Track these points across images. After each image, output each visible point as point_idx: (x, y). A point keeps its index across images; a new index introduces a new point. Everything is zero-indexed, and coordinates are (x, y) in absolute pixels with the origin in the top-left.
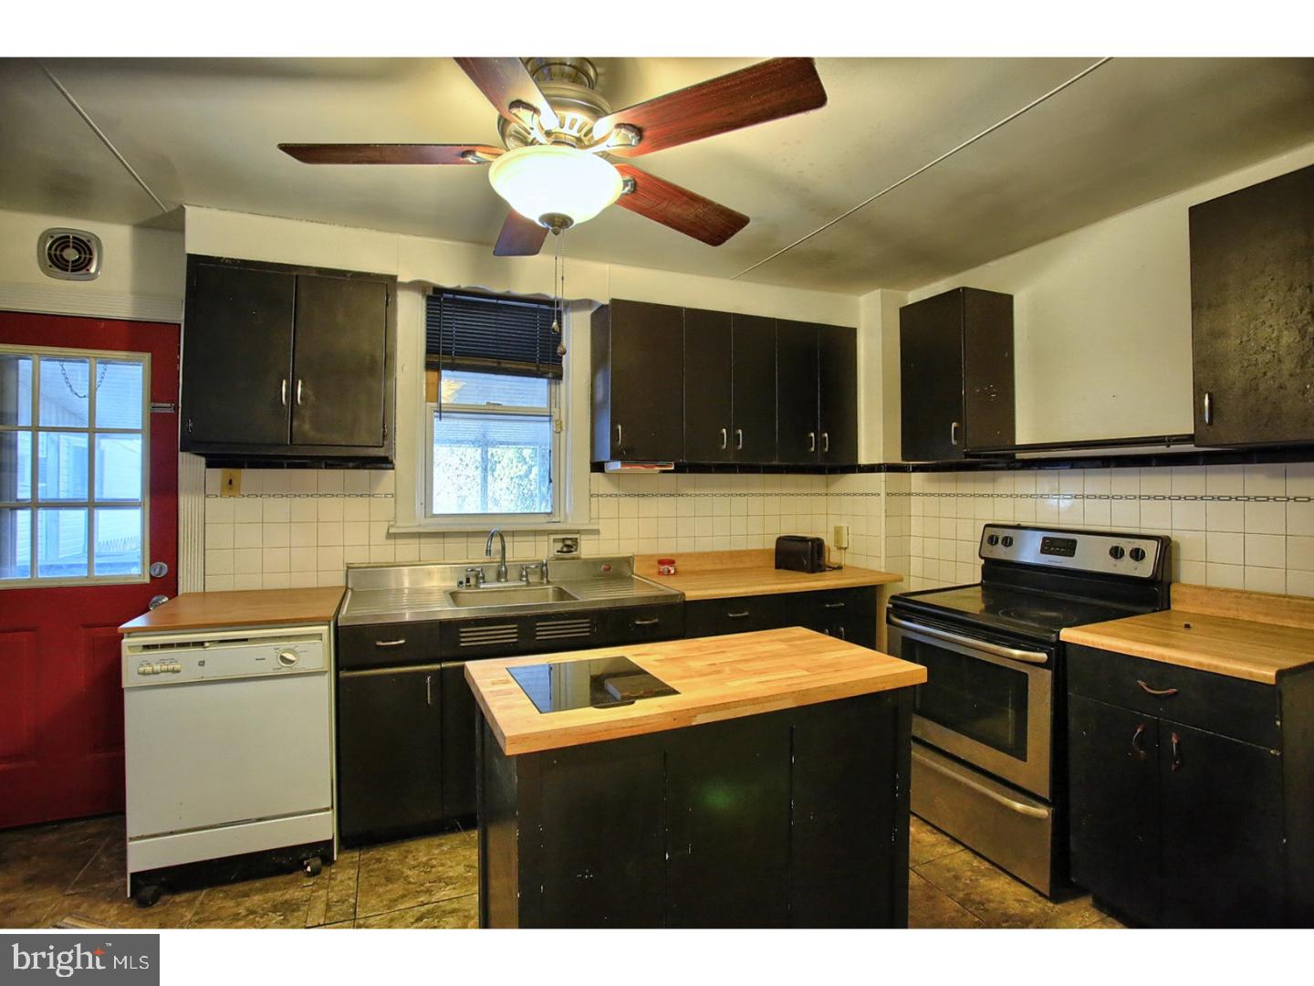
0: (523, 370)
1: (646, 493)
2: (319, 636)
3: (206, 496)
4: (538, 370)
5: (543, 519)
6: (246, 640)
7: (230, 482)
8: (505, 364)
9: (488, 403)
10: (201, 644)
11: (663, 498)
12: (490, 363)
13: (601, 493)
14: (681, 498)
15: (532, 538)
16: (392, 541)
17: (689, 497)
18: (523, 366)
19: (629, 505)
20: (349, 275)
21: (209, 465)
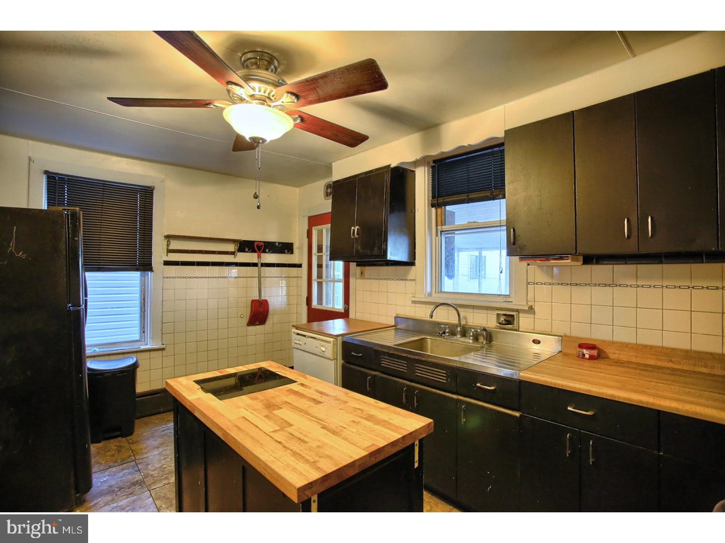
0: (483, 197)
1: (578, 283)
2: (329, 342)
3: (356, 278)
4: (492, 194)
5: (501, 299)
6: (315, 338)
7: (362, 273)
8: (472, 196)
9: (468, 222)
10: (304, 336)
11: (597, 287)
12: (464, 197)
13: (536, 281)
14: (618, 288)
15: (485, 311)
16: (414, 305)
17: (629, 288)
18: (482, 194)
19: (563, 292)
20: (374, 171)
21: (357, 265)
